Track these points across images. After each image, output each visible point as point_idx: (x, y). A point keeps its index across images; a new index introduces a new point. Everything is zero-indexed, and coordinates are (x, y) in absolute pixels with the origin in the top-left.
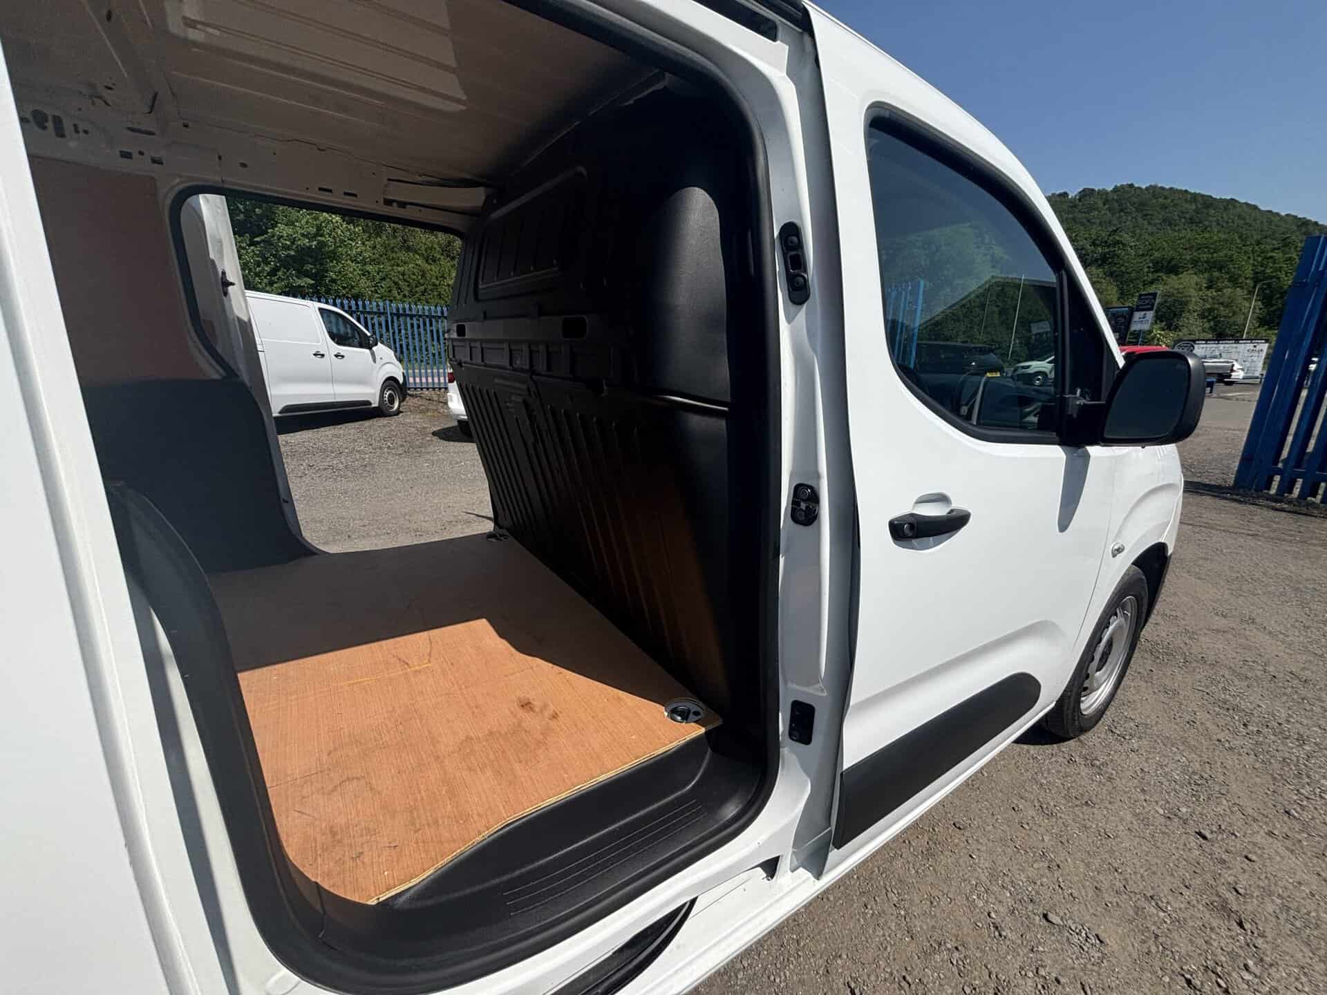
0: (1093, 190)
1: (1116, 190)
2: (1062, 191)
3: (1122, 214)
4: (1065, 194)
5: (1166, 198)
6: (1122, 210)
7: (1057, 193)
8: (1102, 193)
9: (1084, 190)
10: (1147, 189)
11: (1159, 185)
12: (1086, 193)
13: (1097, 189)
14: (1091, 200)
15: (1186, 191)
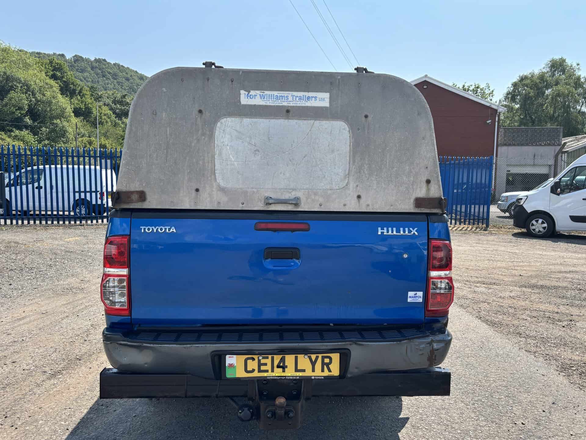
0: (81, 57)
1: (97, 61)
2: (61, 53)
3: (104, 78)
4: (63, 55)
5: (127, 74)
6: (104, 76)
7: (58, 53)
8: (87, 60)
9: (76, 56)
10: (115, 64)
11: (121, 64)
12: (77, 59)
13: (84, 58)
14: (83, 64)
15: (136, 71)
